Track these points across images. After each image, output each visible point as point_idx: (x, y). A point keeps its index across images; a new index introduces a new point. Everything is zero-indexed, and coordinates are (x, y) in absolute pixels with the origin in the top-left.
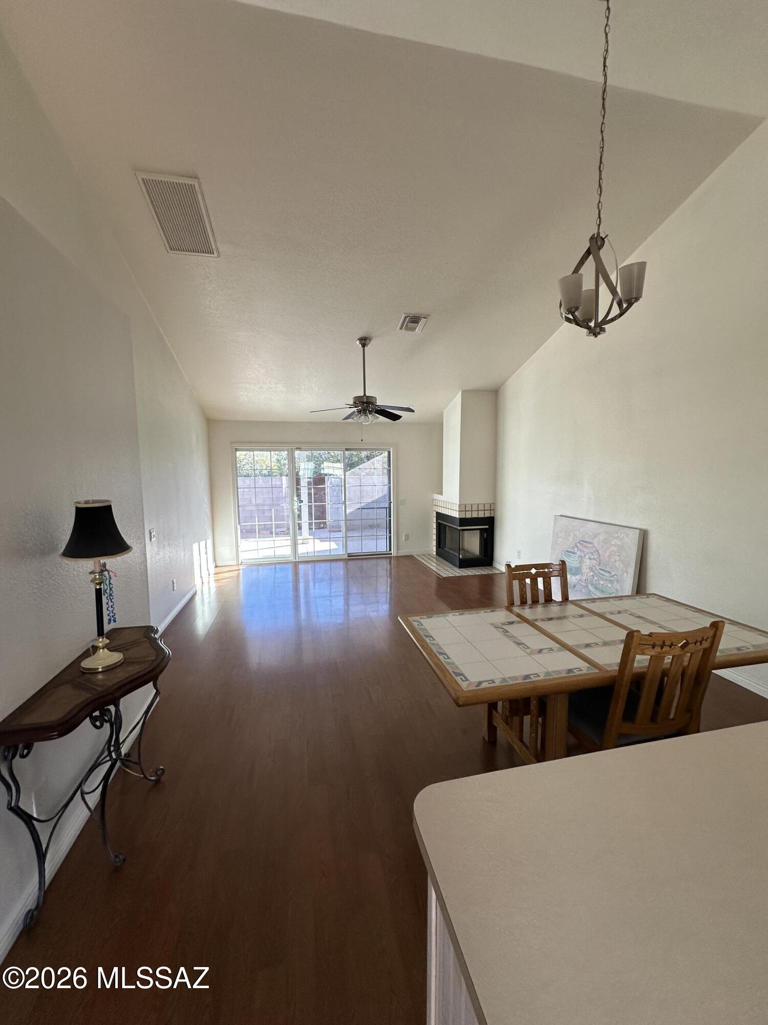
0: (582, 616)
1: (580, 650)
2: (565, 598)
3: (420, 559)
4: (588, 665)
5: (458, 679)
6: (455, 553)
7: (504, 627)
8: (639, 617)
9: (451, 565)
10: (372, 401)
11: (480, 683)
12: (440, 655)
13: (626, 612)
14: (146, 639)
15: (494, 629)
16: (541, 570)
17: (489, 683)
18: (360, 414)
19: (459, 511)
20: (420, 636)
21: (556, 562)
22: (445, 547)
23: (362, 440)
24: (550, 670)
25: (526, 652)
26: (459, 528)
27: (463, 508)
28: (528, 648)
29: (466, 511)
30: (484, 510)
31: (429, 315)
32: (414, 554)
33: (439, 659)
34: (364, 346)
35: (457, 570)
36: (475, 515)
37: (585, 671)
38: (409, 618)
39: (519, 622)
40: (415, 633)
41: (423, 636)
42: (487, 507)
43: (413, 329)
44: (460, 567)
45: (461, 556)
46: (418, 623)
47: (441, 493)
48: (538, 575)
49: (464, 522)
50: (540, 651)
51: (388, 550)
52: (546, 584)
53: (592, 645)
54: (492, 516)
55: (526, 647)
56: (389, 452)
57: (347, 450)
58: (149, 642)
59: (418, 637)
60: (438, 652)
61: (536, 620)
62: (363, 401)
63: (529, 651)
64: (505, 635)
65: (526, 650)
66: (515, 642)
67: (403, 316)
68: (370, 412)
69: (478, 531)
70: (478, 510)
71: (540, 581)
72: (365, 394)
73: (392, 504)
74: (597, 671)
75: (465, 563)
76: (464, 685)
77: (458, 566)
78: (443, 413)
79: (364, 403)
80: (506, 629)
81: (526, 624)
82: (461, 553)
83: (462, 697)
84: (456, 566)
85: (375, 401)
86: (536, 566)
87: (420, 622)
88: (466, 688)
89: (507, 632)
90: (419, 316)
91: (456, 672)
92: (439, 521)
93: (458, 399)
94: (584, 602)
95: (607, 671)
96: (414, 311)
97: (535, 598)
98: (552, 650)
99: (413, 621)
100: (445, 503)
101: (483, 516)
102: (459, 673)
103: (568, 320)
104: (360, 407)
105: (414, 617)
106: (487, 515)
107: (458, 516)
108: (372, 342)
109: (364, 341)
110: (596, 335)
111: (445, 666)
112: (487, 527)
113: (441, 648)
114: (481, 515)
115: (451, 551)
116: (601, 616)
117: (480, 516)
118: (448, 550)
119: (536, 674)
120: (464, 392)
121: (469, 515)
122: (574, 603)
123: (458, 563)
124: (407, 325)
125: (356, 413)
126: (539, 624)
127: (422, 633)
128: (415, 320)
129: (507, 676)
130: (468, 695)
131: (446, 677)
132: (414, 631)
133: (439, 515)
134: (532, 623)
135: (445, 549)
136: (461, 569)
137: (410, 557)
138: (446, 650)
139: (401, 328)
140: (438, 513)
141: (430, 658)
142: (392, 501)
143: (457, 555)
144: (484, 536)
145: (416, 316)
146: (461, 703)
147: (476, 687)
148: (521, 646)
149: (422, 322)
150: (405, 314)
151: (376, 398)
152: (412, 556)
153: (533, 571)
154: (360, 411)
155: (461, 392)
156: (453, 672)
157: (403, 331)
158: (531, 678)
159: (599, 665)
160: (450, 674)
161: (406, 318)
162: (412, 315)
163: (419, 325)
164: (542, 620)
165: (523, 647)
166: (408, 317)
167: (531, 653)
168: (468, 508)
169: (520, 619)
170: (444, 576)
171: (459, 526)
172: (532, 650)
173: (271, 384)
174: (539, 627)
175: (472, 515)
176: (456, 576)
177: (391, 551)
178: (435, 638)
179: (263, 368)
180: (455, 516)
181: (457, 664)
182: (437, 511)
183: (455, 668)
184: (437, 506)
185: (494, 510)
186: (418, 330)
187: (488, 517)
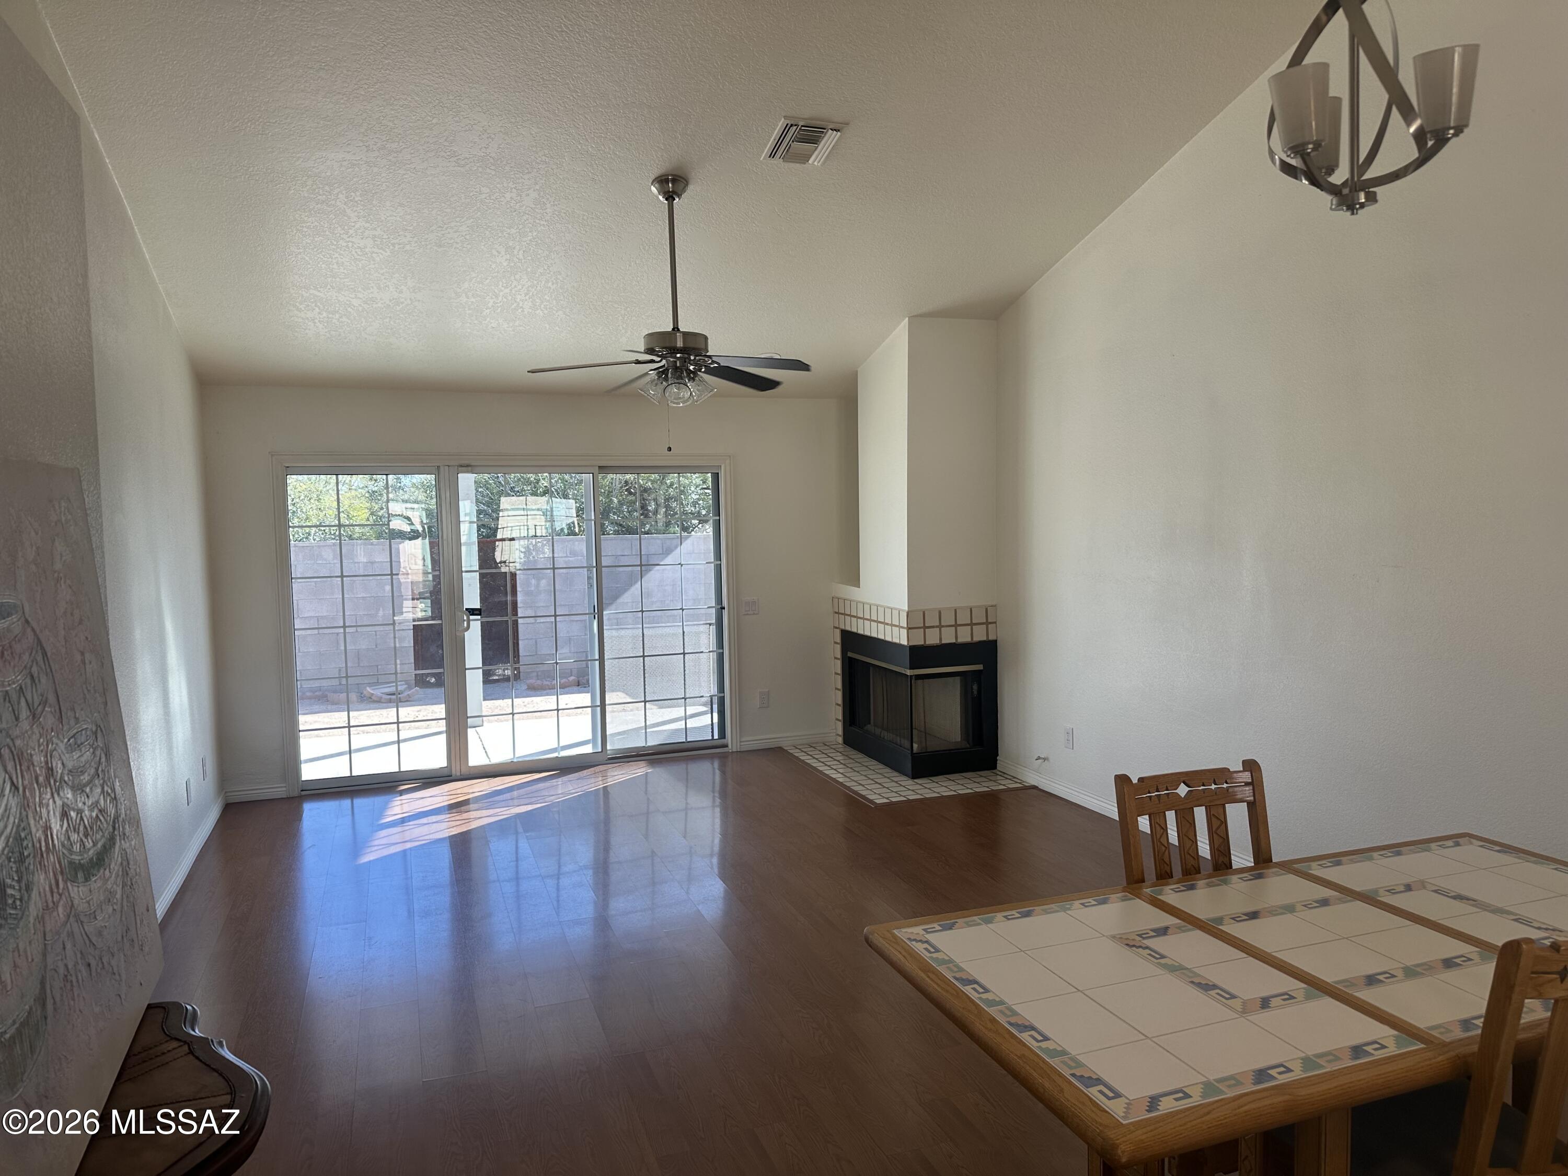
0: (1324, 902)
1: (1357, 994)
2: (1262, 857)
3: (804, 757)
4: (1396, 1033)
5: (1093, 1093)
6: (898, 740)
7: (1147, 942)
8: (1459, 897)
9: (888, 770)
10: (697, 346)
11: (1154, 1101)
12: (1021, 1032)
13: (1424, 888)
14: (175, 1044)
15: (1125, 950)
16: (1202, 787)
17: (1176, 1100)
18: (666, 379)
19: (909, 629)
21: (1235, 766)
22: (870, 723)
23: (670, 449)
24: (1310, 1053)
25: (1231, 1008)
26: (909, 672)
27: (917, 619)
28: (1233, 997)
29: (925, 627)
31: (847, 124)
32: (785, 745)
33: (1021, 1042)
34: (670, 197)
35: (908, 782)
36: (948, 637)
37: (1392, 1049)
38: (895, 932)
39: (1180, 929)
40: (930, 974)
41: (954, 981)
42: (979, 617)
43: (805, 158)
44: (916, 774)
45: (915, 746)
46: (926, 945)
47: (855, 580)
48: (1193, 799)
49: (920, 655)
50: (1265, 1003)
51: (716, 737)
52: (1216, 823)
53: (1381, 977)
54: (991, 638)
55: (1228, 996)
56: (716, 477)
57: (603, 469)
58: (191, 1052)
60: (1011, 1024)
61: (1220, 920)
62: (671, 344)
63: (1237, 1004)
64: (1159, 964)
65: (1229, 1002)
66: (1192, 982)
67: (781, 124)
68: (692, 376)
69: (958, 679)
70: (956, 625)
71: (1200, 814)
72: (676, 329)
73: (725, 613)
74: (1423, 1046)
75: (929, 765)
76: (1116, 1110)
77: (910, 772)
78: (857, 371)
79: (673, 350)
80: (1156, 948)
81: (1198, 933)
82: (915, 739)
83: (1123, 1143)
84: (903, 772)
85: (703, 346)
86: (1188, 778)
87: (927, 942)
88: (1124, 1117)
89: (1163, 957)
90: (818, 123)
91: (1082, 1076)
92: (850, 654)
93: (901, 331)
94: (1314, 865)
95: (1444, 1045)
96: (807, 112)
97: (1191, 862)
98: (1292, 998)
99: (909, 939)
100: (867, 607)
101: (968, 639)
102: (1090, 1078)
103: (1287, 168)
104: (664, 362)
105: (910, 930)
106: (980, 635)
107: (904, 642)
108: (691, 187)
109: (672, 185)
110: (1353, 207)
111: (1044, 1061)
112: (980, 667)
113: (1014, 1012)
114: (964, 637)
115: (886, 735)
116: (1369, 898)
117: (961, 640)
118: (878, 731)
119: (1282, 1065)
120: (919, 321)
121: (933, 639)
122: (1287, 867)
123: (909, 765)
124: (788, 147)
125: (655, 377)
126: (1230, 928)
127: (946, 972)
128: (810, 135)
129: (1211, 1077)
130: (1136, 1134)
132: (925, 969)
133: (851, 640)
134: (1211, 928)
135: (869, 727)
136: (919, 781)
137: (777, 752)
138: (1029, 1014)
139: (772, 155)
140: (847, 635)
142: (725, 604)
143: (906, 744)
144: (972, 692)
145: (813, 123)
147: (1147, 1111)
148: (1213, 993)
149: (830, 139)
150: (785, 117)
151: (706, 338)
152: (780, 749)
153: (1183, 790)
154: (665, 372)
155: (907, 319)
156: (1073, 1075)
157: (777, 161)
158: (1273, 1078)
159: (1418, 1029)
160: (1069, 1082)
161: (787, 128)
162: (801, 123)
163: (820, 147)
164: (1233, 919)
165: (1218, 994)
166: (792, 125)
167: (1245, 1010)
168: (932, 620)
169: (1180, 919)
170: (878, 801)
171: (911, 668)
172: (1244, 1003)
173: (401, 292)
174: (1235, 937)
175: (941, 639)
176: (909, 801)
177: (725, 738)
178: (988, 986)
179: (382, 248)
180: (896, 640)
181: (1073, 1053)
182: (843, 628)
183: (1073, 1064)
184: (845, 614)
185: (995, 623)
186: (814, 161)
187: (980, 642)
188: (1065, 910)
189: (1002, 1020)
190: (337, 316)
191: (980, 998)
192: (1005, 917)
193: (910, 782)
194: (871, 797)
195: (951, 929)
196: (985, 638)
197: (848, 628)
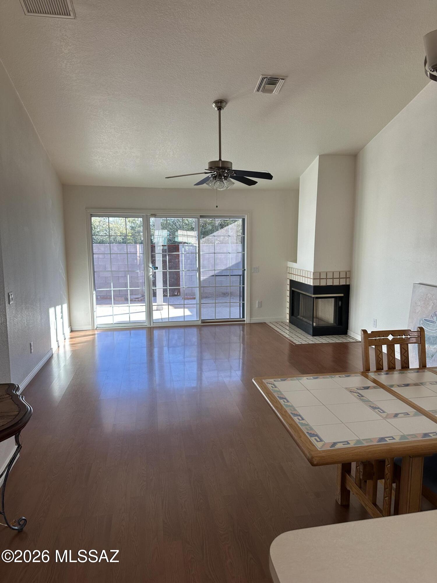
2: (423, 365)
3: (273, 326)
5: (313, 439)
6: (308, 321)
7: (359, 391)
9: (304, 333)
10: (228, 166)
11: (334, 444)
12: (294, 416)
15: (349, 393)
16: (399, 337)
17: (343, 444)
18: (216, 180)
19: (314, 279)
20: (274, 397)
21: (414, 328)
23: (217, 207)
24: (405, 434)
25: (381, 416)
26: (313, 296)
27: (317, 275)
28: (384, 412)
29: (320, 279)
30: (340, 278)
31: (287, 76)
32: (267, 321)
33: (293, 420)
34: (220, 109)
35: (311, 337)
36: (330, 283)
38: (264, 381)
39: (374, 387)
40: (270, 395)
41: (277, 397)
42: (343, 275)
43: (271, 91)
44: (314, 335)
45: (314, 324)
46: (273, 385)
47: (295, 261)
48: (395, 341)
49: (318, 289)
50: (396, 415)
51: (241, 317)
52: (403, 351)
54: (347, 284)
55: (382, 412)
56: (244, 220)
57: (202, 217)
58: (11, 399)
59: (272, 399)
60: (292, 413)
61: (392, 386)
62: (218, 166)
63: (384, 415)
64: (360, 399)
65: (382, 414)
66: (370, 406)
67: (261, 77)
68: (226, 178)
69: (333, 299)
70: (333, 278)
72: (220, 159)
73: (246, 272)
75: (318, 331)
76: (319, 445)
77: (312, 334)
78: (299, 178)
79: (219, 168)
80: (361, 393)
81: (382, 389)
82: (314, 321)
83: (316, 457)
84: (309, 334)
85: (230, 167)
86: (393, 333)
88: (320, 448)
89: (362, 396)
90: (277, 77)
91: (310, 433)
92: (293, 289)
93: (315, 164)
96: (271, 72)
97: (392, 365)
98: (409, 415)
99: (267, 383)
100: (299, 271)
101: (338, 284)
102: (314, 434)
103: (432, 77)
104: (215, 173)
105: (268, 380)
106: (343, 282)
107: (312, 284)
108: (228, 105)
109: (220, 104)
111: (299, 427)
112: (342, 295)
113: (295, 410)
114: (336, 283)
115: (304, 319)
118: (301, 318)
119: (392, 437)
120: (322, 158)
121: (323, 283)
122: (432, 370)
123: (312, 331)
124: (264, 87)
125: (212, 179)
126: (395, 389)
127: (276, 395)
128: (273, 81)
129: (361, 438)
130: (323, 454)
131: (301, 437)
132: (268, 393)
133: (293, 283)
134: (388, 389)
135: (299, 316)
136: (314, 337)
137: (263, 325)
138: (300, 411)
139: (258, 90)
140: (292, 281)
141: (284, 420)
142: (246, 268)
143: (311, 323)
144: (339, 305)
145: (274, 77)
146: (315, 463)
147: (330, 447)
148: (376, 410)
149: (281, 83)
150: (262, 75)
151: (231, 163)
152: (265, 323)
153: (390, 337)
154: (216, 177)
155: (318, 156)
156: (308, 433)
157: (260, 93)
158: (386, 441)
160: (305, 435)
161: (263, 79)
162: (269, 77)
163: (277, 87)
164: (398, 386)
165: (379, 411)
166: (265, 78)
167: (388, 417)
168: (323, 276)
169: (376, 384)
170: (297, 343)
171: (314, 294)
172: (388, 415)
173: (126, 149)
174: (395, 392)
175: (326, 283)
176: (309, 344)
177: (244, 318)
178: (289, 400)
179: (118, 133)
180: (309, 284)
181: (311, 425)
182: (290, 279)
183: (309, 429)
184: (291, 274)
185: (349, 278)
186: (275, 92)
187: (343, 285)
188: (332, 377)
189: (289, 412)
190: (105, 158)
191: (285, 404)
192: (307, 378)
193: (312, 337)
194: (294, 342)
195: (284, 381)
196: (345, 284)
197: (292, 279)
